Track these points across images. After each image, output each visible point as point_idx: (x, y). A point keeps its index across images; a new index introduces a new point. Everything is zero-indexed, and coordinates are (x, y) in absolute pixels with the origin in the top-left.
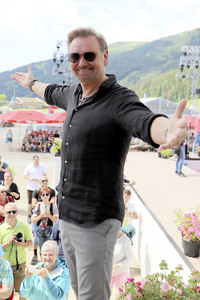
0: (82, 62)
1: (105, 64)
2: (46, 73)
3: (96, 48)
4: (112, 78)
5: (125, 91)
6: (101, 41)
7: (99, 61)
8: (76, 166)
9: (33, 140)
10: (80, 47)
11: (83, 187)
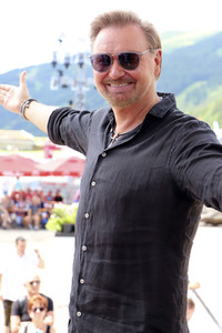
0: (114, 70)
1: (157, 75)
2: (38, 86)
3: (139, 46)
4: (168, 99)
5: (191, 123)
6: (149, 33)
7: (146, 69)
8: (102, 256)
9: (16, 208)
10: (111, 43)
11: (114, 295)
